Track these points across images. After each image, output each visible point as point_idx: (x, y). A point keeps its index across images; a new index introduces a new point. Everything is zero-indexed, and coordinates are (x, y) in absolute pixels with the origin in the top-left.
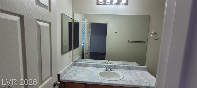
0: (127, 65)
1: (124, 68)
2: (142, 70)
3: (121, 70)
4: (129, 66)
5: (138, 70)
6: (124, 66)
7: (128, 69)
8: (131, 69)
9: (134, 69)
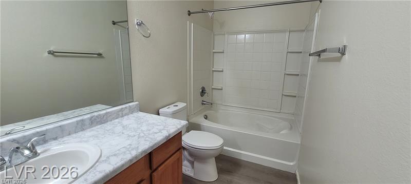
0: (89, 116)
1: (81, 126)
2: (131, 113)
3: (74, 135)
4: (96, 114)
5: (122, 116)
6: (82, 120)
7: (95, 126)
8: (105, 122)
9: (114, 119)
